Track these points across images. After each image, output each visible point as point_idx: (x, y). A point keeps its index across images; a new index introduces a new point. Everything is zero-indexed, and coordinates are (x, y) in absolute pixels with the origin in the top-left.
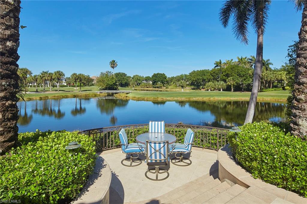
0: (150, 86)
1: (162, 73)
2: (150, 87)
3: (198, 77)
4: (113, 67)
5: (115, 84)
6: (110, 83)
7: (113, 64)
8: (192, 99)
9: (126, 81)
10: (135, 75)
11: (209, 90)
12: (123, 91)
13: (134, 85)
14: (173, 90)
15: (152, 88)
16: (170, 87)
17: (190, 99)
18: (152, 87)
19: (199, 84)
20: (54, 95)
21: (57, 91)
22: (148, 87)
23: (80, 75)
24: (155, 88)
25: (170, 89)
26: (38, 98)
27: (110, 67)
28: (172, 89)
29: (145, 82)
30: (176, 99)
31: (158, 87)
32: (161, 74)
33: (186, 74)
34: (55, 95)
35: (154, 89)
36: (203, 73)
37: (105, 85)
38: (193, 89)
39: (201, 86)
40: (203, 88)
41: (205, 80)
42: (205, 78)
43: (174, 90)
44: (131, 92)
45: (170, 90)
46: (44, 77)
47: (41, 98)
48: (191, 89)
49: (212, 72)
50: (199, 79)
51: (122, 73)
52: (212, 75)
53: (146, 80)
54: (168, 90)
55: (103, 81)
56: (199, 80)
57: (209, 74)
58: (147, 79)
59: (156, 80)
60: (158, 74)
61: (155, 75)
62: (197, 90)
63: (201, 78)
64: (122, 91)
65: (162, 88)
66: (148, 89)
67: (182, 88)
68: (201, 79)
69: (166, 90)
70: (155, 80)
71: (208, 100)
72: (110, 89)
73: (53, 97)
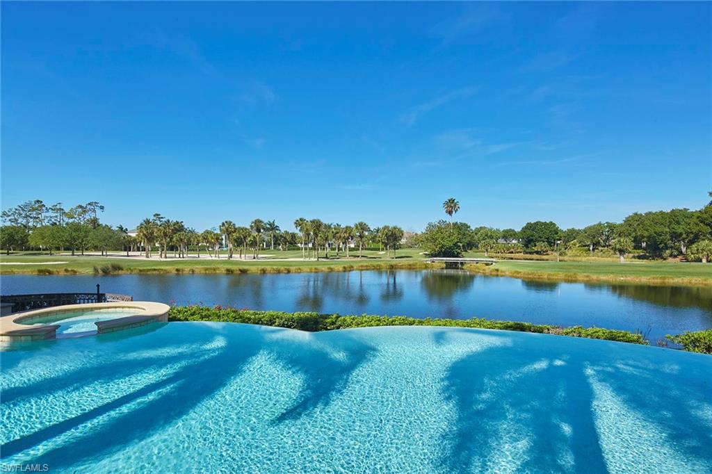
0: (518, 250)
1: (548, 222)
2: (518, 253)
3: (659, 229)
4: (450, 213)
5: (455, 245)
6: (448, 243)
7: (451, 206)
8: (671, 281)
9: (469, 239)
10: (478, 227)
11: (704, 261)
12: (479, 259)
13: (489, 248)
14: (579, 259)
15: (522, 254)
16: (569, 252)
17: (666, 281)
18: (521, 252)
19: (661, 246)
20: (360, 264)
21: (359, 256)
22: (512, 253)
23: (395, 228)
24: (531, 253)
25: (570, 256)
26: (341, 269)
27: (444, 211)
28: (577, 256)
29: (501, 241)
30: (622, 278)
31: (537, 253)
32: (545, 224)
33: (610, 222)
34: (362, 264)
35: (528, 256)
36: (676, 217)
37: (438, 246)
38: (639, 257)
39: (667, 251)
40: (671, 255)
41: (681, 234)
42: (679, 231)
43: (584, 259)
44: (495, 262)
45: (571, 259)
46: (338, 233)
47: (344, 268)
48: (634, 257)
49: (705, 216)
50: (662, 232)
51: (461, 223)
52: (706, 222)
53: (505, 237)
54: (566, 258)
55: (434, 240)
56: (660, 236)
57: (695, 220)
58: (508, 234)
59: (534, 238)
60: (537, 223)
61: (530, 227)
62: (653, 259)
63: (668, 230)
64: (476, 259)
65: (548, 254)
66: (512, 255)
67: (620, 254)
68: (667, 232)
69: (562, 258)
70: (531, 238)
71: (702, 284)
72: (445, 254)
73: (359, 267)
